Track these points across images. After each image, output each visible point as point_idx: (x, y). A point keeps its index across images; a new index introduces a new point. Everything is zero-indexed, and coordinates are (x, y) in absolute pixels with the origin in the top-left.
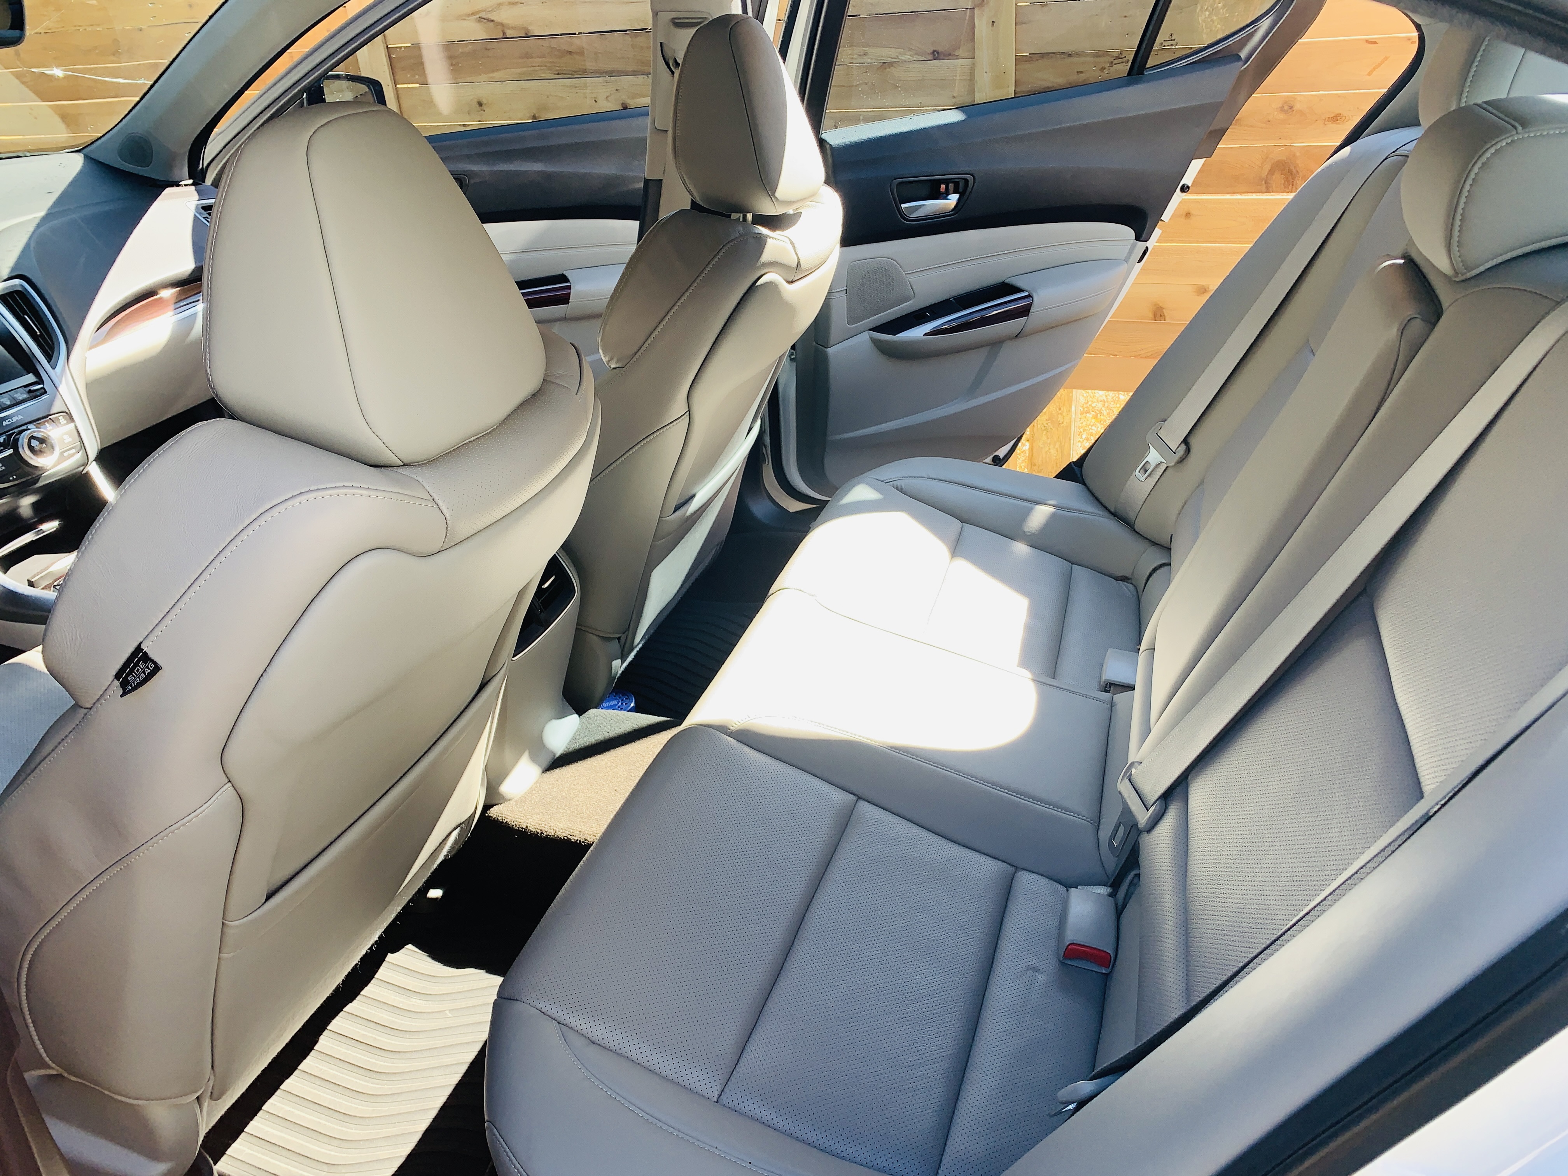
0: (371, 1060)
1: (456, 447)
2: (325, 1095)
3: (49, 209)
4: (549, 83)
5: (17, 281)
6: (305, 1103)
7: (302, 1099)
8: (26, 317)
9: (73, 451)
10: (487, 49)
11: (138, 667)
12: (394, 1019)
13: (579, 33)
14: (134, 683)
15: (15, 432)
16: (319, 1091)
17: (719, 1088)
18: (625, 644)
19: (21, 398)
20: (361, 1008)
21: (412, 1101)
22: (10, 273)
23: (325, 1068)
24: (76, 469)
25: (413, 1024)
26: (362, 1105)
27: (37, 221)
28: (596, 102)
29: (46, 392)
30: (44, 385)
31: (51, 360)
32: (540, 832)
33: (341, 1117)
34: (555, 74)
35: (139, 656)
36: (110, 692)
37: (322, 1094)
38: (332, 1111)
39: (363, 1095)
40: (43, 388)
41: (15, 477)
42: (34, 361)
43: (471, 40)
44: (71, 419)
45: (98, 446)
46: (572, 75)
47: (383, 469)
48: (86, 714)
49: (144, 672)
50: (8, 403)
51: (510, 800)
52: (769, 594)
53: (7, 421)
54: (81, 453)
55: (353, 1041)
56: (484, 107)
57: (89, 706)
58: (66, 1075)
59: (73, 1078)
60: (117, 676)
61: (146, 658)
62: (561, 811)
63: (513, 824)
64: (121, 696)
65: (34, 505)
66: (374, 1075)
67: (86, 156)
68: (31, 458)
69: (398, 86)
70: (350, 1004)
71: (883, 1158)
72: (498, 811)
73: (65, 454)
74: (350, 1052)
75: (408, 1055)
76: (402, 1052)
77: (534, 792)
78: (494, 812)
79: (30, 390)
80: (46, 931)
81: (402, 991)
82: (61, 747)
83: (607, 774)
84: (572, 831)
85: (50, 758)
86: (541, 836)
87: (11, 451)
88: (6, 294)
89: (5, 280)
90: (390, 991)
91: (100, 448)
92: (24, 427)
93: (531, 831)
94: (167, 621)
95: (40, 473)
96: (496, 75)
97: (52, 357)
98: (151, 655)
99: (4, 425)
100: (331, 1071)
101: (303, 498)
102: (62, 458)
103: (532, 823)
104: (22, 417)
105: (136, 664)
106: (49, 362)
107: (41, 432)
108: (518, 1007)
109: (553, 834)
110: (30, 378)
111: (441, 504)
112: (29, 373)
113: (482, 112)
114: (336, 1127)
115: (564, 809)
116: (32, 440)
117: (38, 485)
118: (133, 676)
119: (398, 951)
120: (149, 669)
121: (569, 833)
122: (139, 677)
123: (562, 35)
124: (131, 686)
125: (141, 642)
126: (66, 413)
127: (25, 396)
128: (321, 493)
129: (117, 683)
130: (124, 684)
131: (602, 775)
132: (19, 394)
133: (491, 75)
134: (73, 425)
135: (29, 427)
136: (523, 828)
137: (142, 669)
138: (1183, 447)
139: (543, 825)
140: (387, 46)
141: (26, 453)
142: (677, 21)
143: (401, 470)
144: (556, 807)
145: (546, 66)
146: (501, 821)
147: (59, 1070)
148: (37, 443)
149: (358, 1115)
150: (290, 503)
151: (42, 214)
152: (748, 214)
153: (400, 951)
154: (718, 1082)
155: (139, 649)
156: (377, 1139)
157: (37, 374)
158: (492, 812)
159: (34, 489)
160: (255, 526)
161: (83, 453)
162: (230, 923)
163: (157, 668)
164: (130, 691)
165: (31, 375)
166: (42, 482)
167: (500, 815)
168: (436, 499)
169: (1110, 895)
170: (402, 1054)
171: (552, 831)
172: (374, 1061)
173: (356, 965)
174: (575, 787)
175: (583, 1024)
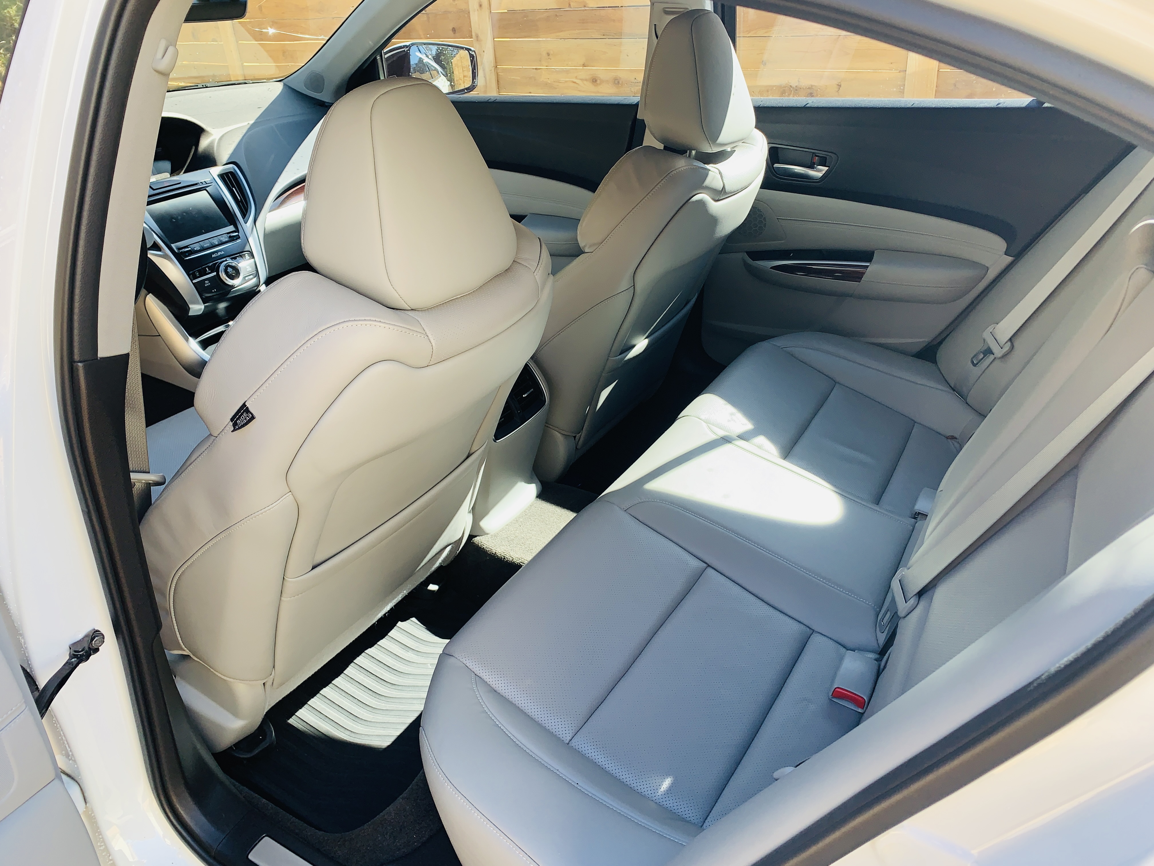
0: (377, 686)
1: (447, 301)
2: (346, 703)
3: (256, 120)
4: (597, 41)
5: (231, 166)
6: (334, 705)
7: (332, 703)
8: (234, 189)
9: (252, 276)
10: (556, 15)
11: (243, 416)
12: (396, 664)
13: (621, 7)
14: (240, 424)
15: (218, 262)
16: (343, 700)
17: (571, 735)
18: (579, 440)
19: (224, 241)
20: (377, 653)
21: (398, 717)
22: (227, 161)
23: (349, 686)
24: (253, 287)
25: (407, 669)
26: (367, 713)
27: (249, 126)
28: (628, 56)
29: (239, 238)
30: (239, 233)
31: (245, 217)
32: (503, 557)
33: (354, 718)
34: (601, 35)
35: (244, 409)
36: (227, 428)
37: (345, 702)
38: (348, 713)
39: (369, 707)
40: (238, 235)
41: (215, 290)
42: (235, 218)
43: (547, 9)
44: (252, 256)
45: (267, 275)
46: (613, 36)
47: (398, 311)
48: (214, 440)
49: (246, 419)
50: (217, 243)
51: (488, 534)
52: (678, 418)
53: (215, 254)
54: (256, 278)
55: (369, 673)
56: (551, 57)
57: (216, 435)
58: (192, 656)
59: (196, 659)
60: (232, 420)
61: (247, 411)
62: (519, 546)
63: (487, 550)
64: (232, 432)
65: (227, 308)
66: (378, 696)
67: (285, 84)
68: (226, 280)
69: (495, 39)
70: (369, 649)
71: (671, 801)
72: (480, 540)
73: (247, 278)
74: (365, 679)
75: (400, 688)
76: (397, 685)
77: (504, 531)
78: (476, 540)
79: (230, 236)
80: (185, 566)
81: (403, 647)
82: (200, 458)
83: (553, 527)
84: (523, 560)
85: (194, 463)
86: (504, 560)
87: (215, 273)
88: (224, 173)
89: (224, 165)
90: (396, 646)
91: (268, 277)
92: (224, 259)
93: (498, 556)
94: (261, 390)
95: (230, 289)
96: (562, 34)
97: (246, 215)
98: (251, 409)
99: (213, 257)
100: (352, 688)
101: (345, 325)
102: (245, 281)
103: (499, 551)
104: (224, 253)
105: (242, 414)
106: (243, 219)
107: (234, 263)
108: (452, 660)
109: (511, 560)
110: (231, 228)
111: (430, 336)
112: (231, 225)
113: (549, 60)
114: (350, 723)
115: (521, 545)
116: (229, 268)
117: (229, 296)
118: (240, 420)
119: (405, 621)
120: (249, 417)
121: (521, 561)
122: (243, 422)
123: (609, 7)
124: (238, 426)
125: (246, 401)
126: (249, 251)
127: (227, 240)
128: (356, 323)
129: (231, 424)
130: (235, 425)
131: (549, 527)
132: (224, 238)
133: (558, 34)
134: (253, 260)
135: (227, 260)
136: (493, 553)
137: (245, 417)
138: (1009, 343)
139: (506, 554)
140: (490, 12)
141: (223, 276)
142: (666, 9)
143: (409, 313)
144: (516, 543)
145: (595, 29)
146: (480, 546)
147: (187, 652)
148: (231, 270)
149: (363, 719)
150: (337, 327)
151: (252, 122)
152: (693, 151)
153: (407, 621)
154: (571, 731)
155: (244, 405)
156: (373, 735)
157: (236, 226)
158: (475, 540)
159: (227, 298)
160: (315, 339)
161: (257, 278)
162: (287, 579)
163: (253, 418)
164: (237, 429)
165: (232, 226)
166: (230, 294)
167: (480, 543)
168: (428, 333)
169: (876, 660)
170: (396, 686)
171: (511, 558)
172: (379, 687)
173: (375, 623)
174: (530, 532)
175: (491, 678)
